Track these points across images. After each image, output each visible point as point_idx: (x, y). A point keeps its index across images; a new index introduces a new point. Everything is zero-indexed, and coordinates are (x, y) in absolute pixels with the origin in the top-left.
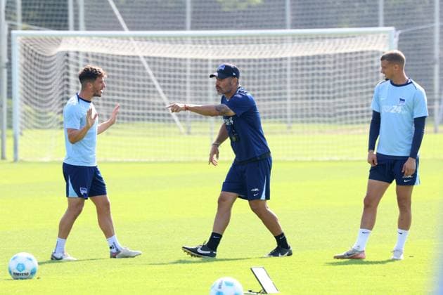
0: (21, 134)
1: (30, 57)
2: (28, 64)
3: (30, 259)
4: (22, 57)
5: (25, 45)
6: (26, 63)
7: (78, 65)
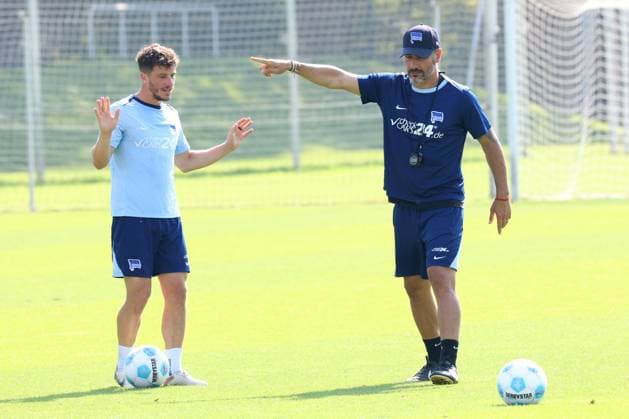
0: (524, 154)
1: (537, 22)
3: (533, 371)
4: (524, 21)
6: (529, 31)
7: (619, 33)
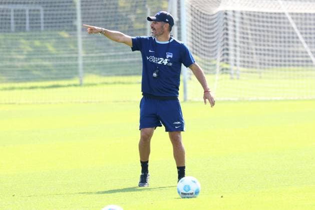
1: (196, 16)
2: (195, 22)
3: (194, 182)
4: (190, 15)
5: (192, 6)
6: (192, 20)
7: (234, 22)
